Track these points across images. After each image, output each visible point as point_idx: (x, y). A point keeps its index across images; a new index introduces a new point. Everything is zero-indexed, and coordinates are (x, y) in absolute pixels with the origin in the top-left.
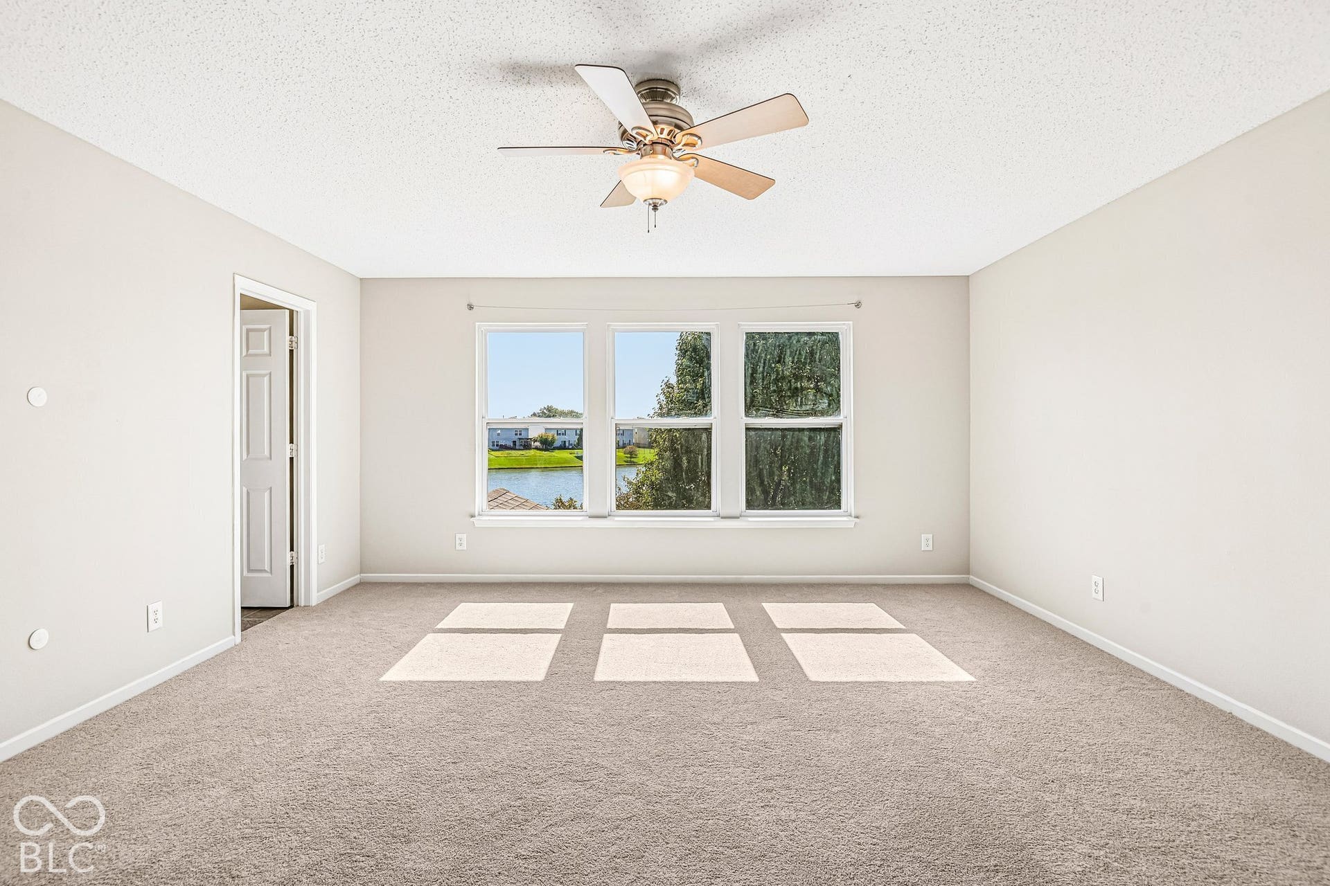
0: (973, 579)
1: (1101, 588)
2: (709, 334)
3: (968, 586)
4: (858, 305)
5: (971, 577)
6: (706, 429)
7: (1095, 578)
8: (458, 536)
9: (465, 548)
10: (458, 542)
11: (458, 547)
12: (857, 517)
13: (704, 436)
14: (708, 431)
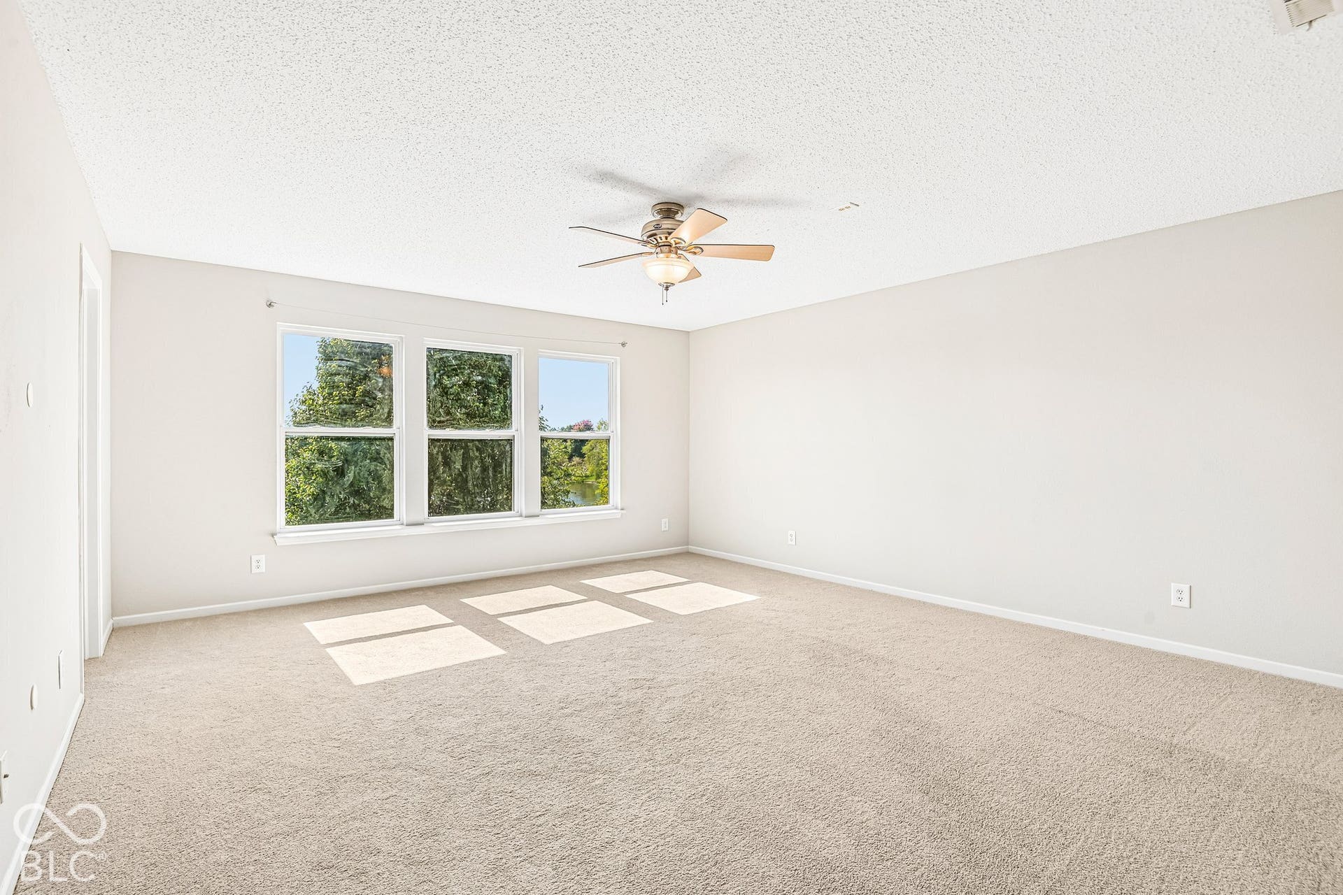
0: (692, 548)
1: (794, 537)
2: (511, 357)
3: (688, 554)
4: (623, 345)
5: (690, 547)
6: (509, 440)
7: (790, 532)
8: (254, 558)
9: (264, 571)
10: (254, 564)
11: (255, 570)
12: (622, 509)
13: (508, 448)
14: (510, 442)
